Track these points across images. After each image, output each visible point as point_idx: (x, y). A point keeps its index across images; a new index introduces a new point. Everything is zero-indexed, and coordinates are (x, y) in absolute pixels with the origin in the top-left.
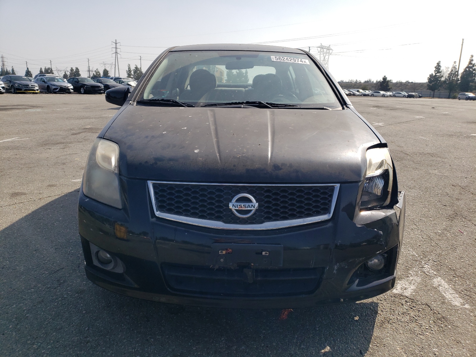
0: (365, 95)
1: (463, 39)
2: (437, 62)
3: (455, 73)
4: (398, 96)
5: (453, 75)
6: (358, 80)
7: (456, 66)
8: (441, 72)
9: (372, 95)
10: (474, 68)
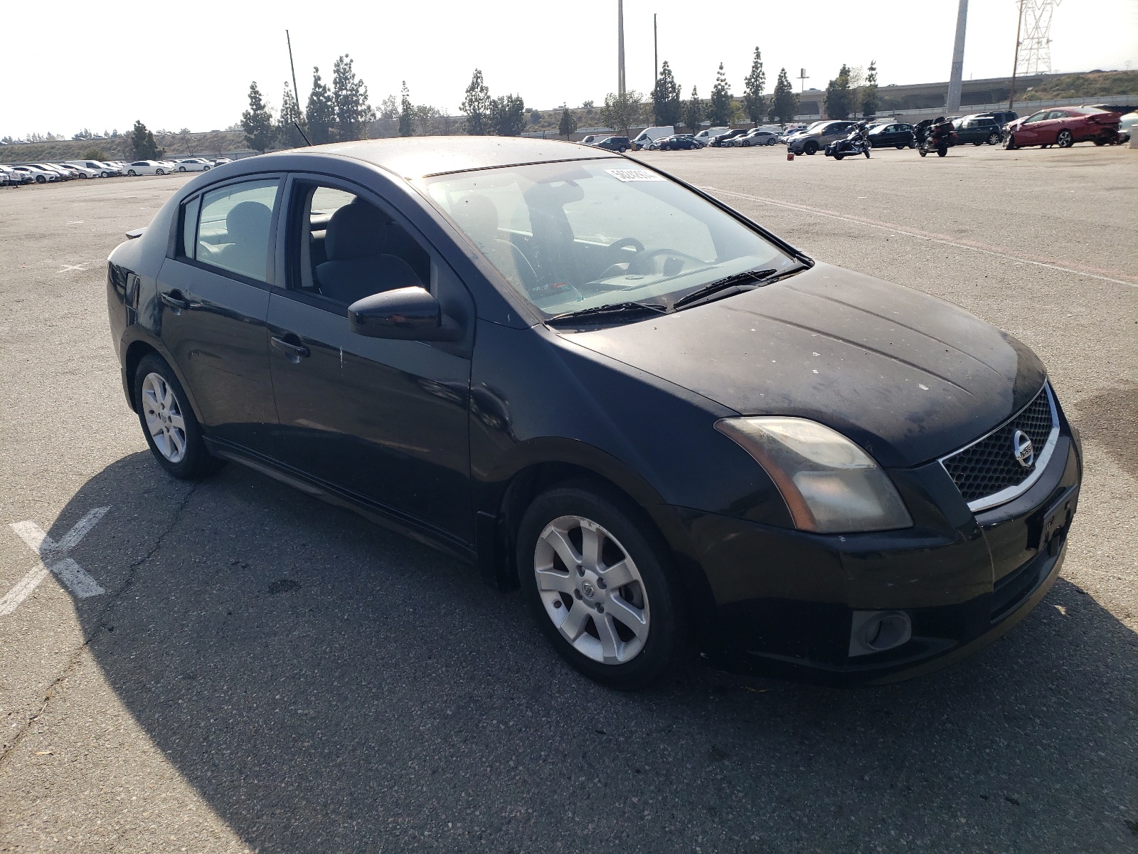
0: (112, 175)
1: (287, 31)
2: (250, 84)
3: (293, 107)
4: (192, 169)
5: (291, 112)
6: (54, 134)
7: (290, 91)
8: (264, 106)
9: (132, 173)
10: (326, 95)
